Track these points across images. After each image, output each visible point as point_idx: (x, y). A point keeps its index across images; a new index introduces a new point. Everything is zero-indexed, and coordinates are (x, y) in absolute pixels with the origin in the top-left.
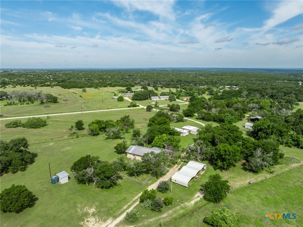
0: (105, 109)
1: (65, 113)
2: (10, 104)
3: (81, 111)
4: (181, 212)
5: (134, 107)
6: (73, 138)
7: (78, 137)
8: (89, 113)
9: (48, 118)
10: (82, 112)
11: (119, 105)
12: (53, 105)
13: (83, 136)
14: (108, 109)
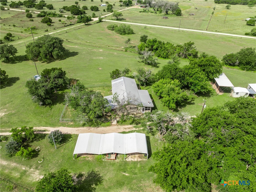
0: (212, 31)
1: (169, 26)
2: (145, 11)
3: (179, 27)
4: (16, 175)
5: (254, 36)
6: (122, 50)
7: (126, 51)
8: (187, 32)
9: (145, 28)
10: (180, 29)
11: (239, 30)
12: (173, 18)
13: (131, 52)
14: (216, 31)
